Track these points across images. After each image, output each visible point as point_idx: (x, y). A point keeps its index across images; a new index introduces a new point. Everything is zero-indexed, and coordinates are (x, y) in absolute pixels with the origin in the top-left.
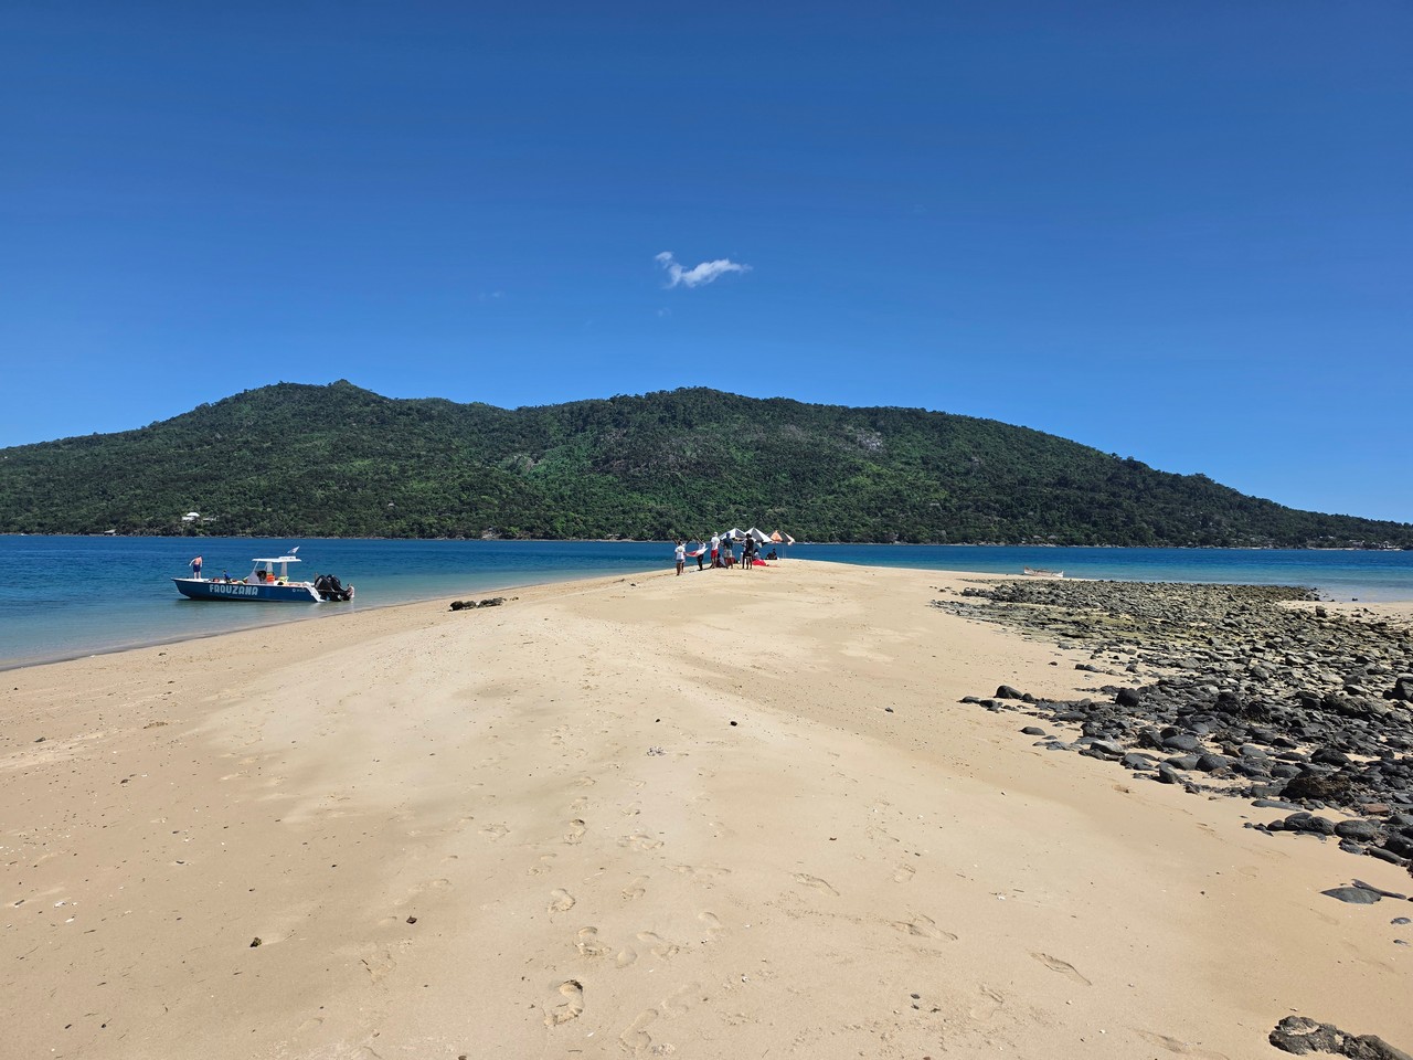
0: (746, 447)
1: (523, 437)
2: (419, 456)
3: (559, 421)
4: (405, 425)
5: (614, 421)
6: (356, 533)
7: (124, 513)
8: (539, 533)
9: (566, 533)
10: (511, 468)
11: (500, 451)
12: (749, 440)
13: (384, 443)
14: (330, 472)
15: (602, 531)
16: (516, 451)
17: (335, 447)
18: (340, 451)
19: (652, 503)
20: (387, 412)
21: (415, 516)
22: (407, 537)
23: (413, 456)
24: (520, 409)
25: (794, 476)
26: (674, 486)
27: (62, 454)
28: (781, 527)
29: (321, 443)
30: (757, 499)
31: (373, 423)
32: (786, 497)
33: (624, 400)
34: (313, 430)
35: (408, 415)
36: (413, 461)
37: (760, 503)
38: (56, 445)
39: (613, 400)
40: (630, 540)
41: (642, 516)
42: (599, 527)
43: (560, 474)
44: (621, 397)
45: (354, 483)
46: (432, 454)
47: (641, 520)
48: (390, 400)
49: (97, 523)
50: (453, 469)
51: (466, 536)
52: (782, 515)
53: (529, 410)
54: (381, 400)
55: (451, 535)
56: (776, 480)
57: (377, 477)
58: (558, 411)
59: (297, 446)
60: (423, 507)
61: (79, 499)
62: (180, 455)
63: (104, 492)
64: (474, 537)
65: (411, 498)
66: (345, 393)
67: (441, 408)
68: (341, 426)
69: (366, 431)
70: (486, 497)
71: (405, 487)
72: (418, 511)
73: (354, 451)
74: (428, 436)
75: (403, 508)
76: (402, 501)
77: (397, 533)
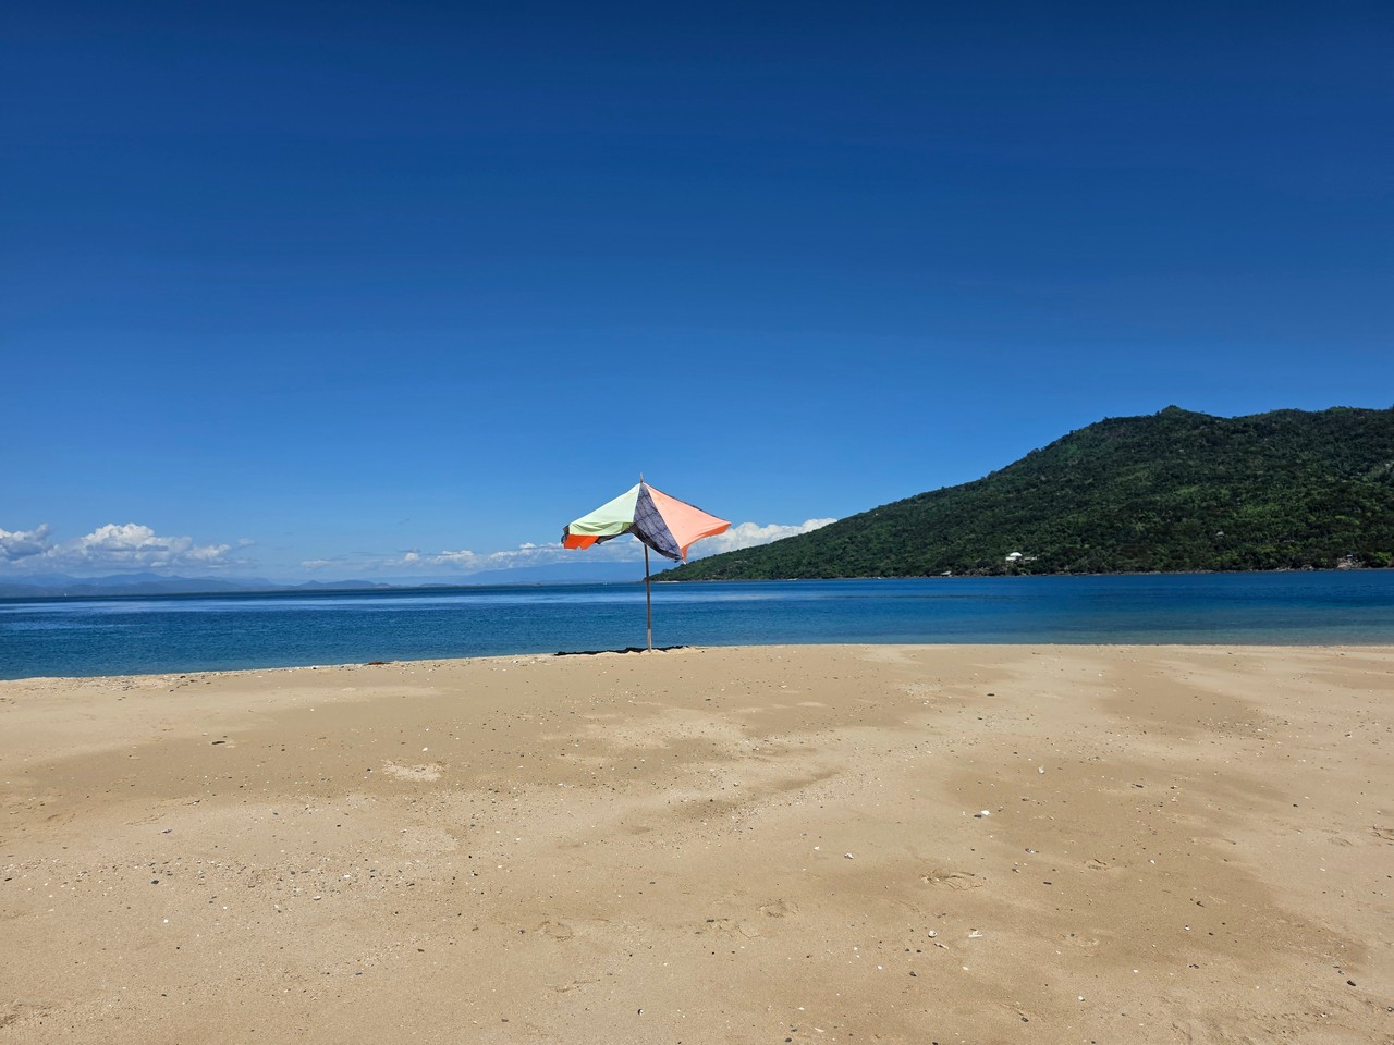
2: (1256, 477)
4: (1240, 444)
6: (1179, 567)
7: (959, 556)
10: (1382, 479)
13: (1213, 467)
14: (1151, 503)
17: (1158, 476)
18: (1164, 481)
20: (1219, 433)
21: (1249, 545)
22: (1239, 569)
23: (1248, 477)
27: (916, 508)
29: (1143, 475)
31: (1202, 446)
34: (1136, 462)
35: (1243, 432)
36: (1248, 482)
45: (1180, 511)
46: (1271, 472)
48: (1225, 420)
49: (937, 566)
50: (1298, 487)
51: (1316, 566)
54: (1211, 421)
55: (1296, 564)
57: (1204, 504)
59: (1119, 479)
60: (1259, 535)
61: (926, 545)
62: (1009, 500)
63: (945, 538)
64: (1328, 567)
65: (1245, 525)
66: (1173, 419)
67: (1289, 419)
68: (1167, 454)
69: (1194, 457)
70: (1343, 517)
71: (1238, 513)
72: (1252, 539)
73: (1180, 479)
74: (1267, 453)
75: (1235, 536)
76: (1234, 528)
77: (1227, 566)
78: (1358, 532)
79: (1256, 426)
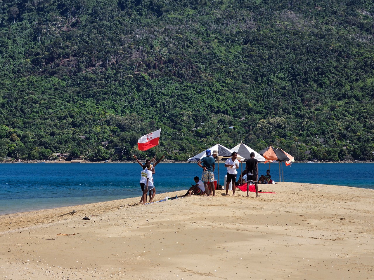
0: (230, 40)
12: (235, 31)
15: (45, 149)
19: (111, 113)
25: (294, 76)
26: (139, 90)
28: (277, 141)
30: (246, 105)
32: (283, 103)
37: (250, 111)
40: (82, 161)
41: (98, 129)
42: (42, 144)
47: (97, 134)
52: (279, 126)
56: (270, 82)
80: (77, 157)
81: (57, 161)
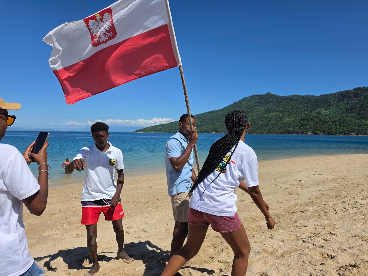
1: (322, 103)
2: (289, 111)
3: (334, 98)
4: (285, 103)
5: (355, 96)
6: (270, 133)
7: (217, 128)
8: (327, 133)
9: (336, 133)
10: (318, 113)
11: (314, 108)
13: (279, 108)
14: (264, 117)
15: (349, 132)
16: (319, 108)
17: (265, 110)
18: (267, 111)
20: (280, 100)
21: (287, 128)
22: (284, 134)
23: (287, 111)
24: (321, 95)
27: (206, 115)
29: (262, 109)
31: (276, 103)
33: (359, 89)
34: (260, 106)
35: (286, 100)
36: (287, 113)
38: (205, 113)
39: (354, 89)
40: (361, 135)
43: (334, 114)
44: (358, 88)
45: (270, 119)
46: (293, 110)
47: (365, 128)
48: (281, 97)
49: (211, 131)
50: (299, 114)
51: (303, 134)
53: (324, 95)
54: (278, 97)
55: (298, 133)
57: (276, 118)
58: (334, 95)
59: (256, 110)
60: (289, 125)
61: (208, 125)
63: (213, 124)
64: (305, 134)
65: (286, 123)
66: (269, 96)
67: (296, 97)
68: (267, 104)
69: (274, 105)
70: (309, 122)
71: (284, 120)
72: (288, 127)
73: (271, 111)
74: (291, 105)
75: (283, 126)
76: (283, 124)
77: (282, 133)
78: (312, 126)
79: (289, 99)
80: (359, 134)
81: (353, 135)
